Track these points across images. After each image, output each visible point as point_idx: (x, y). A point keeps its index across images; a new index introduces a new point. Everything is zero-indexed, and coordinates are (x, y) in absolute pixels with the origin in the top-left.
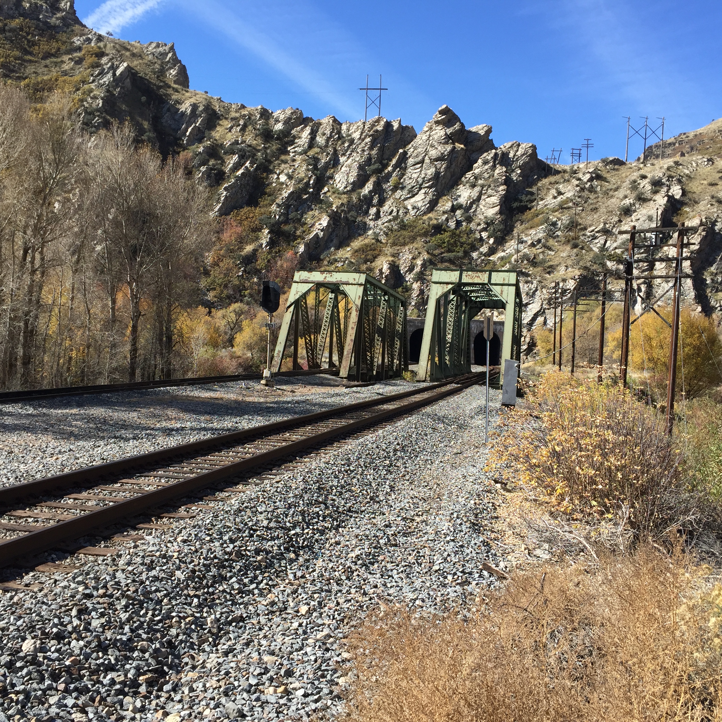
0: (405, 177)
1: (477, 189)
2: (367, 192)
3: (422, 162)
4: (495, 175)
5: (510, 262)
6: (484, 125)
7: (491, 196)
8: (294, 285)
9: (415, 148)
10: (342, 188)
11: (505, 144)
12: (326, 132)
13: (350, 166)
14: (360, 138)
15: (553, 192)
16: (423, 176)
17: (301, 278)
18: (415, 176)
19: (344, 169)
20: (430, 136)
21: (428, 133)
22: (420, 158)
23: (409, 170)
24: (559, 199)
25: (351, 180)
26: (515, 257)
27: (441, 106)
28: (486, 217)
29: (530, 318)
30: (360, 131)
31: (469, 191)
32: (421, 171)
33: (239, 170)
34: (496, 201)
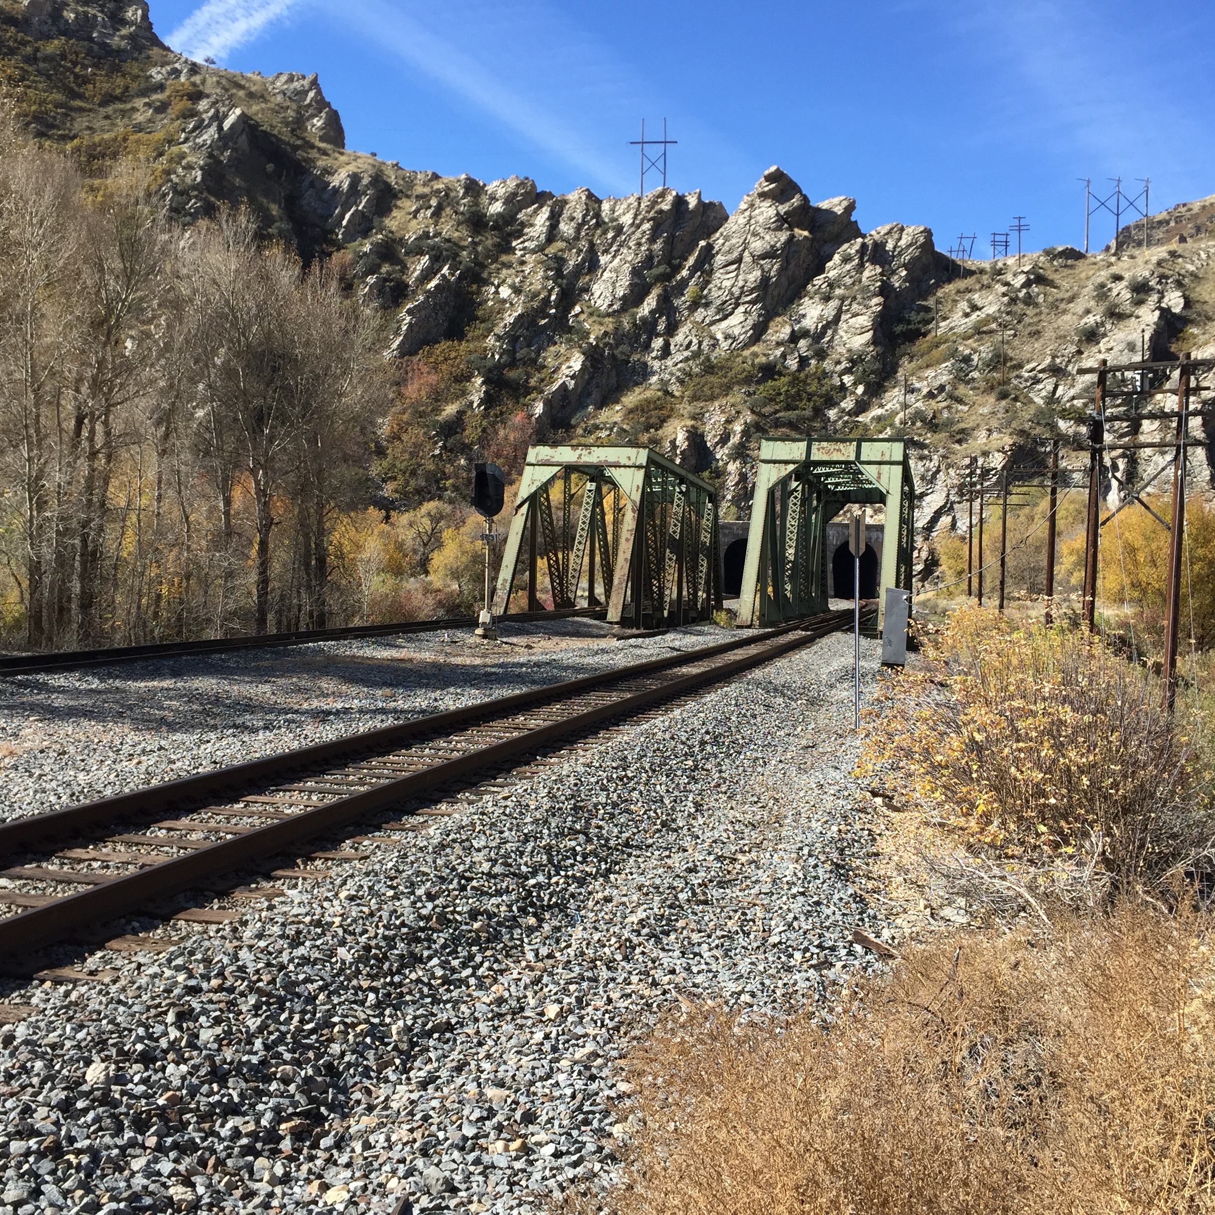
0: (711, 286)
1: (834, 304)
2: (646, 312)
3: (739, 260)
4: (864, 279)
5: (892, 425)
6: (842, 198)
7: (858, 315)
8: (528, 469)
9: (727, 239)
10: (605, 306)
11: (879, 229)
12: (575, 215)
13: (616, 271)
14: (632, 224)
15: (964, 306)
16: (741, 283)
17: (540, 458)
18: (727, 284)
19: (606, 275)
20: (751, 218)
21: (747, 213)
22: (736, 254)
23: (717, 275)
24: (974, 317)
25: (620, 293)
26: (901, 415)
27: (768, 168)
28: (849, 351)
29: (928, 518)
30: (632, 212)
31: (820, 307)
32: (737, 276)
33: (430, 280)
34: (866, 324)
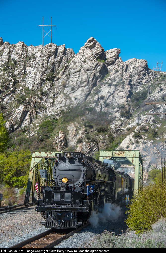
0: (69, 80)
1: (113, 87)
2: (46, 89)
3: (80, 71)
4: (123, 79)
5: (134, 131)
7: (121, 92)
8: (33, 159)
9: (75, 63)
10: (31, 87)
11: (128, 60)
12: (19, 52)
13: (35, 73)
14: (40, 57)
15: (158, 89)
16: (80, 80)
18: (75, 80)
19: (31, 75)
20: (83, 55)
22: (78, 69)
23: (72, 76)
24: (162, 93)
25: (37, 82)
26: (137, 128)
27: (89, 38)
28: (118, 105)
29: (148, 164)
30: (40, 52)
31: (108, 89)
32: (79, 77)
34: (124, 95)
